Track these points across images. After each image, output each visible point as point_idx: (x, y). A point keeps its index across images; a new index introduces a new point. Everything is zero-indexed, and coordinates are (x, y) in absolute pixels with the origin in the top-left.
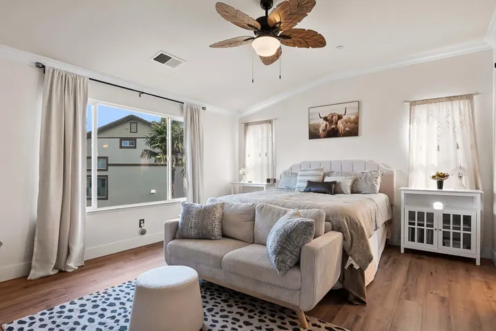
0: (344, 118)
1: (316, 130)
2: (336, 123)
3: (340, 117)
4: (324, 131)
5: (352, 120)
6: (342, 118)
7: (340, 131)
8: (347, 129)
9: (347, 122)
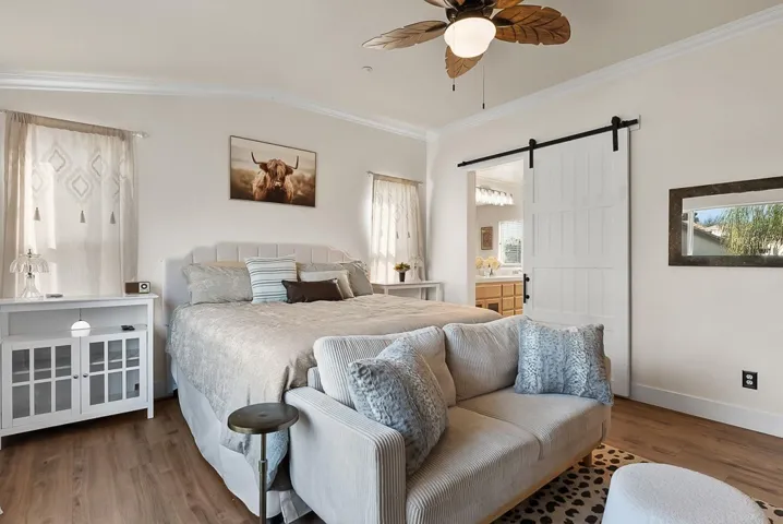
0: (296, 173)
1: (246, 183)
2: (283, 180)
3: (288, 171)
4: (261, 187)
5: (307, 179)
6: (291, 172)
7: (289, 195)
8: (299, 193)
9: (299, 182)
